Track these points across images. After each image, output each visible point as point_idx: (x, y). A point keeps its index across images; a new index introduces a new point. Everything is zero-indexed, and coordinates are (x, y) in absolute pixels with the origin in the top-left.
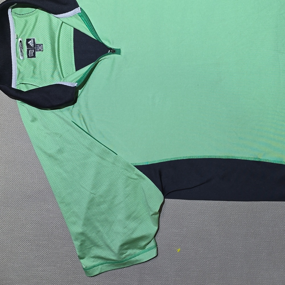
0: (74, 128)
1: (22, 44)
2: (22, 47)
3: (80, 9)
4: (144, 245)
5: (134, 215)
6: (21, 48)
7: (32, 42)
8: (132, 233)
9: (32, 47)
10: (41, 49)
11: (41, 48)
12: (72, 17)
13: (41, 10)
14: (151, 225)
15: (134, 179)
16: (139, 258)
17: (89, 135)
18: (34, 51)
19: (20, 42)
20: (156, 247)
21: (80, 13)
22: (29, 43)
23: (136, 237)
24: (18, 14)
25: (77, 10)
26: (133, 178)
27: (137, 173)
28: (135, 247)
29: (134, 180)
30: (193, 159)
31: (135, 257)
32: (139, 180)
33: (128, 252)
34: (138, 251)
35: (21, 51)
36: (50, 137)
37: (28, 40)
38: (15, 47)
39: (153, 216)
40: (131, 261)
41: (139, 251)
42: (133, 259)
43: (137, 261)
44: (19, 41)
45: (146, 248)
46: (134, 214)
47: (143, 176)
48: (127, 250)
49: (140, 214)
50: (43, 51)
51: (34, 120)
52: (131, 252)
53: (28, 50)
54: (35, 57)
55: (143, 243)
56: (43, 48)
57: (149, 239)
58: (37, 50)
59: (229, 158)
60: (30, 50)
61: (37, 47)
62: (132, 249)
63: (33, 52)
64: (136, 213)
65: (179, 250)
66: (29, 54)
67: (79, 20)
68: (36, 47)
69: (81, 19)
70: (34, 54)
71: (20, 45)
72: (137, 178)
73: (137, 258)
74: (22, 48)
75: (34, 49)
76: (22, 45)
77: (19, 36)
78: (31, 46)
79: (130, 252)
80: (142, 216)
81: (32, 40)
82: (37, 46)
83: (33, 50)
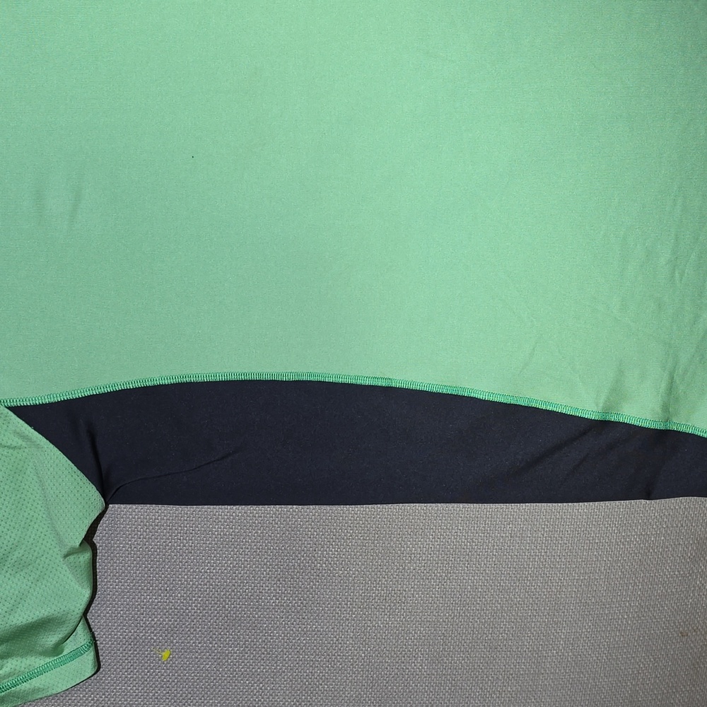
4: (52, 643)
5: (17, 555)
8: (12, 611)
14: (73, 584)
15: (9, 447)
16: (43, 682)
20: (92, 648)
23: (25, 622)
26: (9, 444)
27: (18, 430)
28: (30, 651)
29: (11, 451)
30: (191, 383)
31: (31, 679)
32: (26, 450)
33: (9, 665)
34: (38, 662)
39: (72, 558)
40: (19, 692)
41: (42, 662)
42: (25, 686)
43: (38, 690)
45: (65, 653)
46: (17, 552)
47: (35, 439)
48: (5, 661)
49: (36, 554)
52: (18, 668)
55: (51, 639)
57: (65, 626)
59: (301, 378)
62: (22, 656)
64: (22, 552)
65: (166, 654)
72: (19, 444)
73: (36, 683)
79: (13, 667)
80: (43, 559)
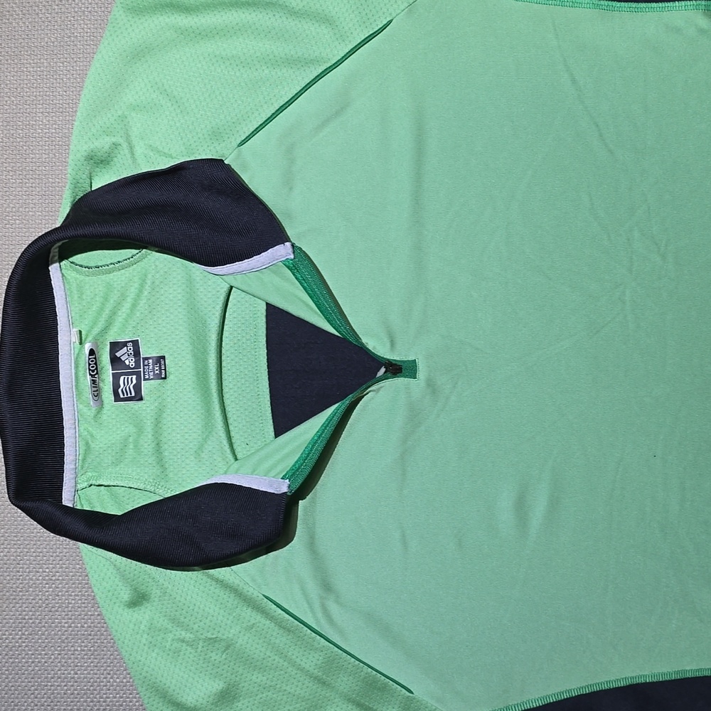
0: (271, 618)
1: (95, 358)
2: (96, 369)
3: (290, 250)
6: (93, 371)
7: (131, 351)
9: (128, 367)
10: (160, 372)
11: (160, 369)
12: (262, 272)
13: (156, 251)
17: (321, 635)
18: (136, 379)
19: (90, 355)
21: (292, 260)
22: (118, 354)
24: (81, 266)
25: (281, 252)
35: (94, 382)
36: (191, 653)
37: (115, 346)
38: (73, 371)
44: (87, 352)
50: (165, 378)
51: (138, 599)
53: (116, 378)
54: (141, 399)
56: (165, 370)
58: (147, 377)
60: (122, 378)
61: (146, 367)
63: (134, 382)
66: (120, 390)
67: (287, 280)
68: (144, 365)
69: (294, 277)
70: (138, 388)
71: (89, 364)
74: (97, 373)
75: (138, 374)
76: (96, 364)
77: (87, 335)
78: (127, 362)
81: (129, 344)
82: (146, 363)
83: (134, 377)
